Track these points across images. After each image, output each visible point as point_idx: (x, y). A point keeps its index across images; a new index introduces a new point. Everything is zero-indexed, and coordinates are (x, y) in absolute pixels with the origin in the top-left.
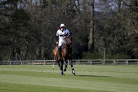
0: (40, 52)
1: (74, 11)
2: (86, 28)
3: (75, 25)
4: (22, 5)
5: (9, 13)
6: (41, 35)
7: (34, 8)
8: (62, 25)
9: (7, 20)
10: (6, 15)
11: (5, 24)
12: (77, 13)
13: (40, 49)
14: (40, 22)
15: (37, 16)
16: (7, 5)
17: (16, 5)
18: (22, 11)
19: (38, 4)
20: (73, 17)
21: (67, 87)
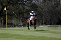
0: (42, 22)
1: (58, 4)
3: (58, 10)
4: (35, 1)
5: (29, 5)
6: (43, 14)
7: (40, 3)
8: (32, 11)
9: (28, 8)
10: (27, 6)
11: (27, 10)
12: (59, 4)
14: (42, 9)
15: (41, 6)
16: (28, 2)
17: (32, 2)
18: (34, 4)
19: (42, 1)
20: (57, 6)
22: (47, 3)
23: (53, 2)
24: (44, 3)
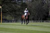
0: (31, 18)
1: (44, 3)
2: (48, 9)
3: (44, 8)
4: (25, 1)
10: (19, 5)
11: (18, 8)
13: (31, 17)
14: (31, 7)
15: (30, 5)
18: (24, 3)
19: (30, 1)
20: (43, 5)
21: (41, 30)
22: (35, 2)
23: (40, 2)
24: (33, 3)
